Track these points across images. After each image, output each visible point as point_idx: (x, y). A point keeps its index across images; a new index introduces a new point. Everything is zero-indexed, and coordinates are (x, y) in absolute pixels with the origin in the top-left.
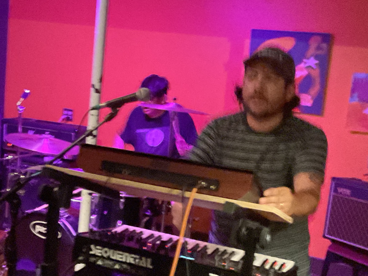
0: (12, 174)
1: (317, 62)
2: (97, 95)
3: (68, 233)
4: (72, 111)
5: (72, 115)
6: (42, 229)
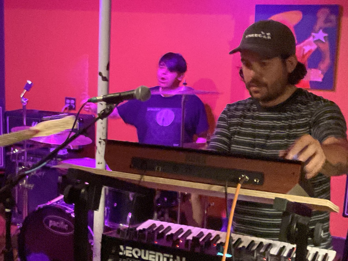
0: (20, 169)
1: (326, 35)
2: (105, 83)
4: (74, 99)
5: (74, 104)
6: (55, 224)
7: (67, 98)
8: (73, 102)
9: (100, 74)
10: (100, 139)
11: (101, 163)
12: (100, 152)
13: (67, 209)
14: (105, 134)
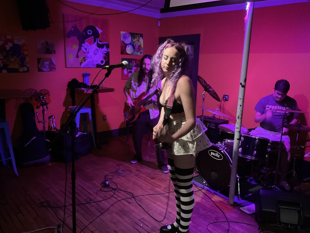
2: (243, 88)
3: (227, 157)
4: (228, 96)
5: (228, 98)
6: (214, 154)
7: (224, 95)
8: (227, 97)
9: (241, 84)
10: (238, 116)
11: (238, 128)
12: (238, 123)
13: (220, 148)
14: (241, 114)
